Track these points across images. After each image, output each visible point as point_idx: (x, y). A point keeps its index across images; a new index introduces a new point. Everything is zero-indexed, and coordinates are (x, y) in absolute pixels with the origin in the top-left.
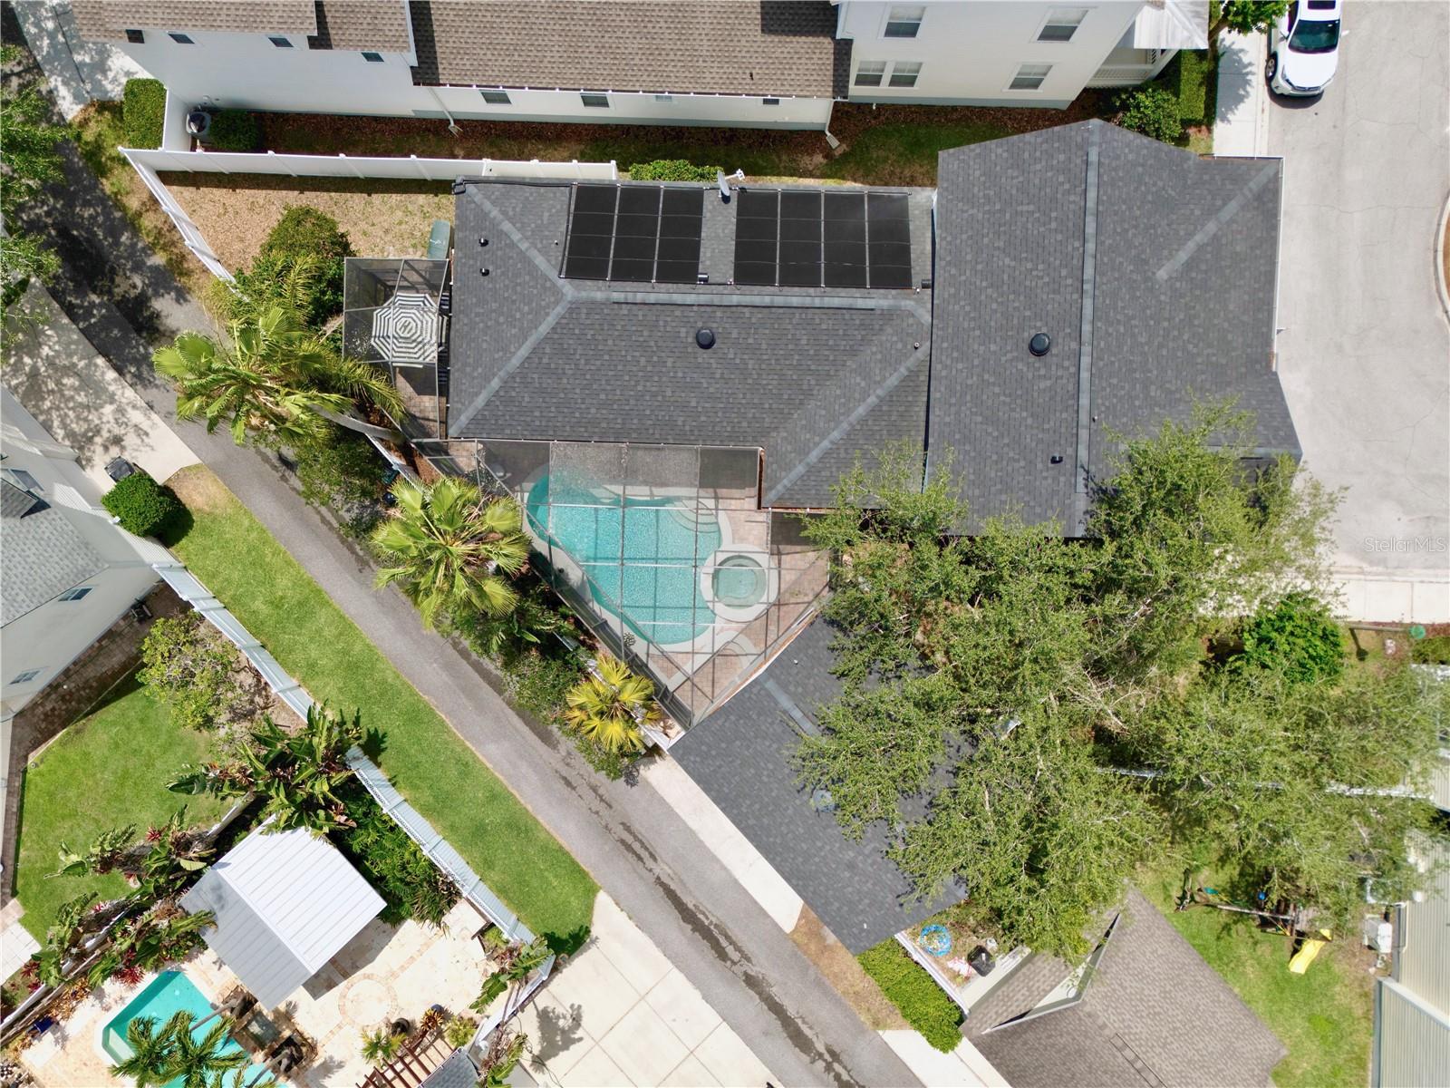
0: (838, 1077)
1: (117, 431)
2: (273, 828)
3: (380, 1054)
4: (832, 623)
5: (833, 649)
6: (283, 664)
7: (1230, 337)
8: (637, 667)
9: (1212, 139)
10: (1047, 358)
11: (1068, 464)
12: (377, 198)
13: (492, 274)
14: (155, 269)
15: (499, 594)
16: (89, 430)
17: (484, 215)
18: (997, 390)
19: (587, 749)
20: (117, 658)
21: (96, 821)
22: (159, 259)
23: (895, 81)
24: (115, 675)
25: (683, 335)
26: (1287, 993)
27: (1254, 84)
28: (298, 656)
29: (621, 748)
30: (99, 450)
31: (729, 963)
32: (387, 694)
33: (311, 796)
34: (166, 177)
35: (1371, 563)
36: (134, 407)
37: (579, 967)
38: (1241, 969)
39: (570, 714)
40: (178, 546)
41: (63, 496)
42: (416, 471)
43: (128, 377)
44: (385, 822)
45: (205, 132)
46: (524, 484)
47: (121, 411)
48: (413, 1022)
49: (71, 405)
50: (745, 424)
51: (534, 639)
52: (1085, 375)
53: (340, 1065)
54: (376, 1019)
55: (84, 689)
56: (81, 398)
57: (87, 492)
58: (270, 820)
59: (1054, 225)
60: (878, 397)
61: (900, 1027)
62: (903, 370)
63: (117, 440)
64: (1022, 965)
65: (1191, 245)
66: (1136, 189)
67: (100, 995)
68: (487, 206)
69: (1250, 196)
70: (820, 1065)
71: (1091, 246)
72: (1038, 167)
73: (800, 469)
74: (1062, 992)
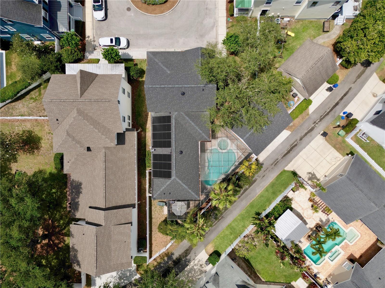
0: (319, 122)
1: (199, 266)
2: (275, 231)
3: (317, 210)
4: (232, 128)
5: (237, 127)
6: (243, 232)
7: (179, 59)
8: (241, 163)
9: (136, 59)
10: (185, 92)
11: (204, 88)
12: (153, 217)
13: (170, 192)
14: (168, 259)
15: (230, 187)
16: (199, 271)
17: (159, 194)
18: (190, 100)
19: (257, 172)
20: (243, 264)
21: (275, 267)
22: (166, 258)
24: (246, 264)
25: (180, 157)
26: (299, 37)
27: (125, 52)
28: (241, 229)
29: (257, 165)
30: (203, 269)
31: (298, 144)
32: (248, 212)
33: (268, 223)
34: (150, 257)
35: (215, 25)
36: (194, 262)
37: (299, 173)
38: (294, 46)
39: (251, 175)
40: (221, 253)
41: (213, 272)
42: (205, 207)
43: (188, 264)
44: (273, 211)
45: (143, 249)
46: (206, 187)
47: (195, 265)
48: (312, 204)
49: (194, 274)
50: (195, 145)
51: (237, 181)
52: (188, 86)
53: (321, 219)
54: (310, 211)
55: (249, 270)
56: (193, 272)
57: (212, 269)
58: (273, 230)
59: (162, 92)
60: (190, 121)
61: (308, 110)
62: (186, 117)
63: (201, 265)
64: (295, 88)
65: (163, 67)
66: (155, 78)
67: (309, 265)
68: (157, 193)
69: (154, 57)
70: (317, 125)
71: (166, 86)
72: (152, 95)
73: (203, 134)
74: (298, 81)
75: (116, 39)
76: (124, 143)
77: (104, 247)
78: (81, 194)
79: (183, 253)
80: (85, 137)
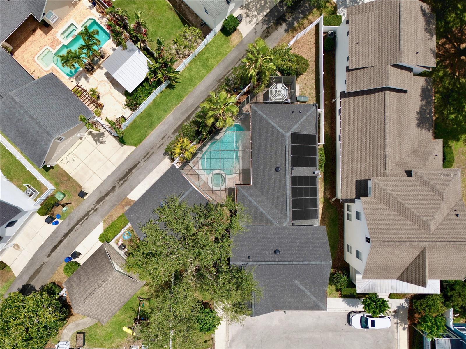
0: (90, 211)
1: (250, 16)
2: (148, 63)
3: (92, 93)
4: (207, 204)
5: (201, 205)
6: (191, 62)
7: (282, 299)
8: (194, 155)
9: (338, 297)
10: (274, 254)
11: (248, 260)
12: (314, 81)
13: (293, 115)
14: (293, 24)
15: (211, 121)
16: (250, 8)
17: (307, 111)
18: (266, 242)
19: (173, 143)
20: (191, 18)
21: (148, 15)
22: (296, 25)
23: (348, 215)
24: (186, 18)
25: (278, 164)
26: (117, 326)
27: (353, 308)
28: (193, 66)
29: (173, 152)
30: (245, 11)
31: (118, 182)
32: (185, 89)
33: (157, 74)
34: (317, 26)
35: (230, 343)
36: (257, 20)
37: (116, 143)
38: (123, 314)
39: (181, 138)
40: (221, 33)
41: (232, 6)
42: (243, 95)
43: (265, 18)
44: (151, 91)
45: (329, 36)
46: (241, 123)
47: (256, 16)
48: (99, 100)
49: (257, 3)
50: (257, 180)
51: (200, 129)
52: (270, 263)
53: (87, 81)
54: (101, 91)
55: (183, 10)
56: (258, 6)
57: (233, 10)
58: (151, 63)
59: (306, 254)
60: (265, 213)
61: (104, 227)
62: (271, 219)
63: (248, 16)
64: (122, 257)
65: (304, 289)
66: (316, 274)
67: (102, 17)
68: (310, 112)
69: (317, 303)
70: (93, 207)
71: (301, 263)
72: (321, 250)
73: (246, 195)
74: (117, 268)
75: (367, 327)
76: (357, 182)
77: (388, 35)
78: (418, 110)
79: (273, 31)
80: (416, 191)
